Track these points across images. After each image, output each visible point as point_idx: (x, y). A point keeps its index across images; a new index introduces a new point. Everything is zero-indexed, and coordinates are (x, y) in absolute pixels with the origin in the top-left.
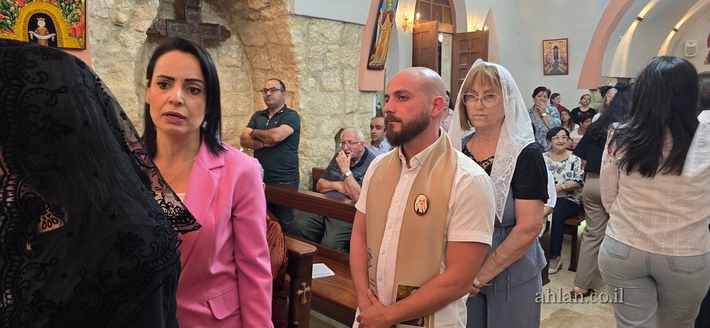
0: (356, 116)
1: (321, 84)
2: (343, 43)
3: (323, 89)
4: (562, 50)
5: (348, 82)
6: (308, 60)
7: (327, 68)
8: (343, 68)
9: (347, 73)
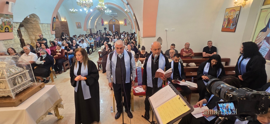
0: (52, 38)
1: (45, 34)
2: (48, 27)
3: (46, 35)
4: (79, 24)
5: (49, 33)
6: (43, 30)
7: (46, 31)
8: (48, 31)
9: (49, 31)
